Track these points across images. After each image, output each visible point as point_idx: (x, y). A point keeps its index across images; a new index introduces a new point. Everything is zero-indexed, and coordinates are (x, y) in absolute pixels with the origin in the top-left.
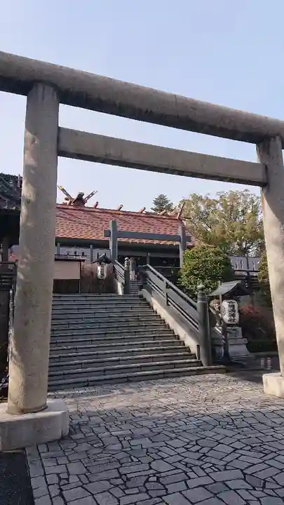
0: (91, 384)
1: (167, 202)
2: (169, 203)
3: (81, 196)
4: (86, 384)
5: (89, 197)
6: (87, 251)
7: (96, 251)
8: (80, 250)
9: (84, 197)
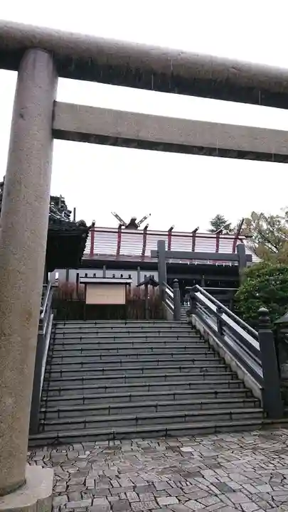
0: (117, 436)
1: (224, 222)
2: (227, 223)
3: (133, 220)
4: (111, 436)
5: (141, 221)
6: (134, 274)
7: (143, 274)
8: (126, 273)
9: (136, 222)
